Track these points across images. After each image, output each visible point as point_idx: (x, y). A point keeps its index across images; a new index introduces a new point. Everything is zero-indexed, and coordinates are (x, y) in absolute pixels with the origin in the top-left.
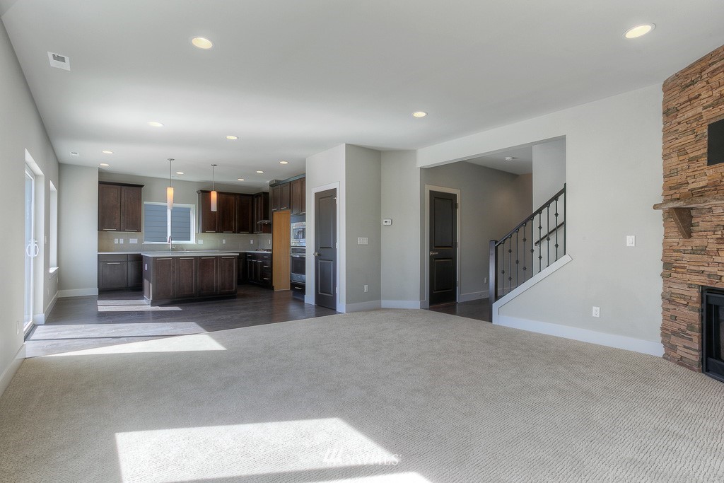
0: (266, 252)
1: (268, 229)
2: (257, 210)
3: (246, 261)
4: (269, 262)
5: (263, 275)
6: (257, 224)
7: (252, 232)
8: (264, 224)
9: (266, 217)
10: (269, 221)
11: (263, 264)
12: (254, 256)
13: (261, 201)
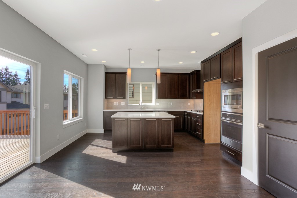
0: (198, 113)
1: (200, 95)
2: (192, 83)
3: (185, 117)
4: (200, 120)
5: (196, 130)
6: (192, 93)
7: (189, 98)
8: (197, 92)
9: (199, 87)
10: (201, 90)
11: (196, 121)
12: (190, 114)
13: (195, 77)
